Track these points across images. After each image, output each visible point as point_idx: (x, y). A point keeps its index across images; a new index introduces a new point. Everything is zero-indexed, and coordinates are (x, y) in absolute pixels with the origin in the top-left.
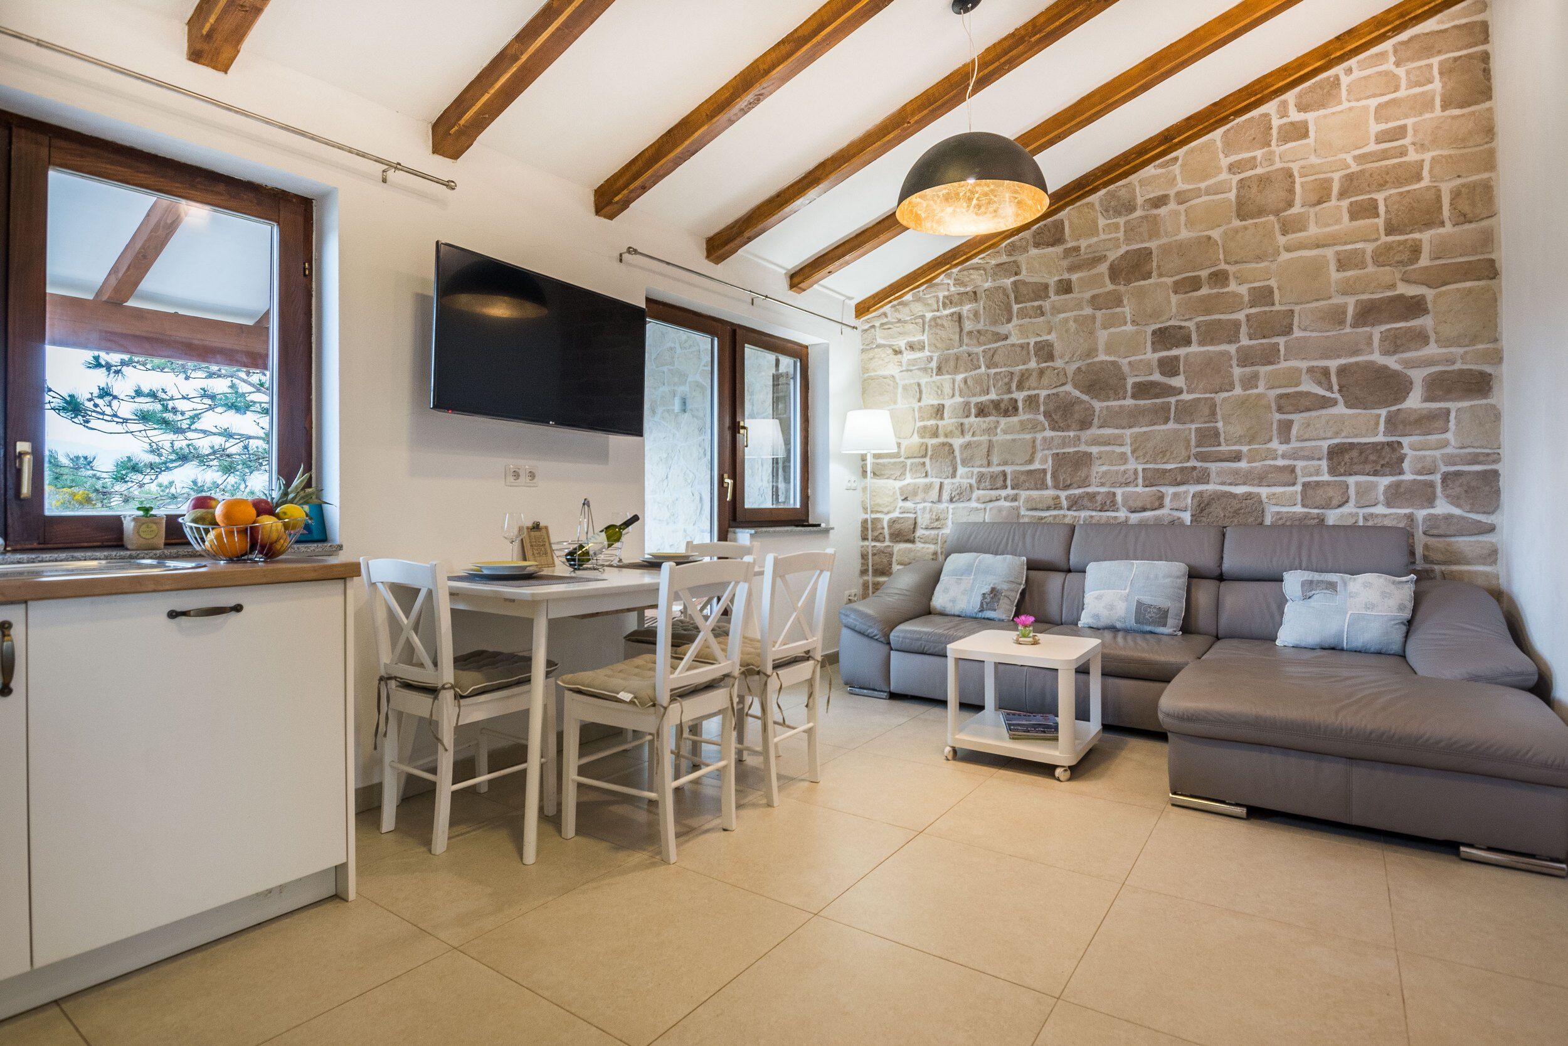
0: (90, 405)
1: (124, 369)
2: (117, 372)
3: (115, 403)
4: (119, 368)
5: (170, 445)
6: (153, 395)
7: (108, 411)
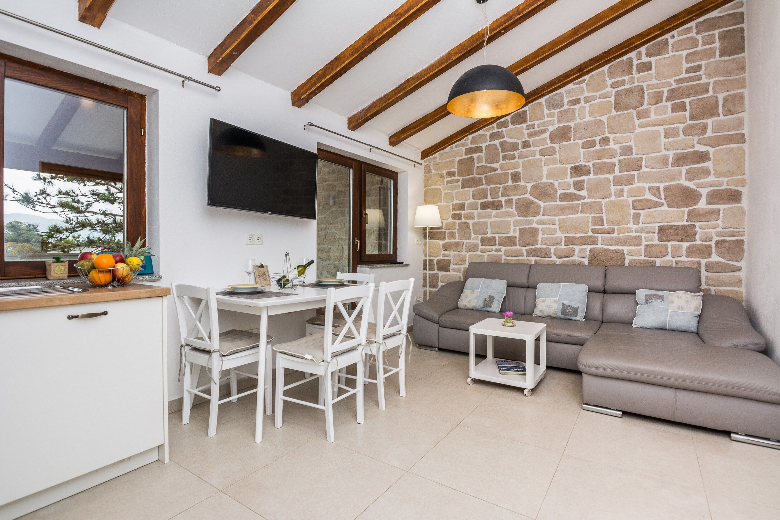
1: (53, 180)
2: (49, 182)
3: (48, 198)
5: (76, 219)
6: (67, 194)
7: (44, 201)
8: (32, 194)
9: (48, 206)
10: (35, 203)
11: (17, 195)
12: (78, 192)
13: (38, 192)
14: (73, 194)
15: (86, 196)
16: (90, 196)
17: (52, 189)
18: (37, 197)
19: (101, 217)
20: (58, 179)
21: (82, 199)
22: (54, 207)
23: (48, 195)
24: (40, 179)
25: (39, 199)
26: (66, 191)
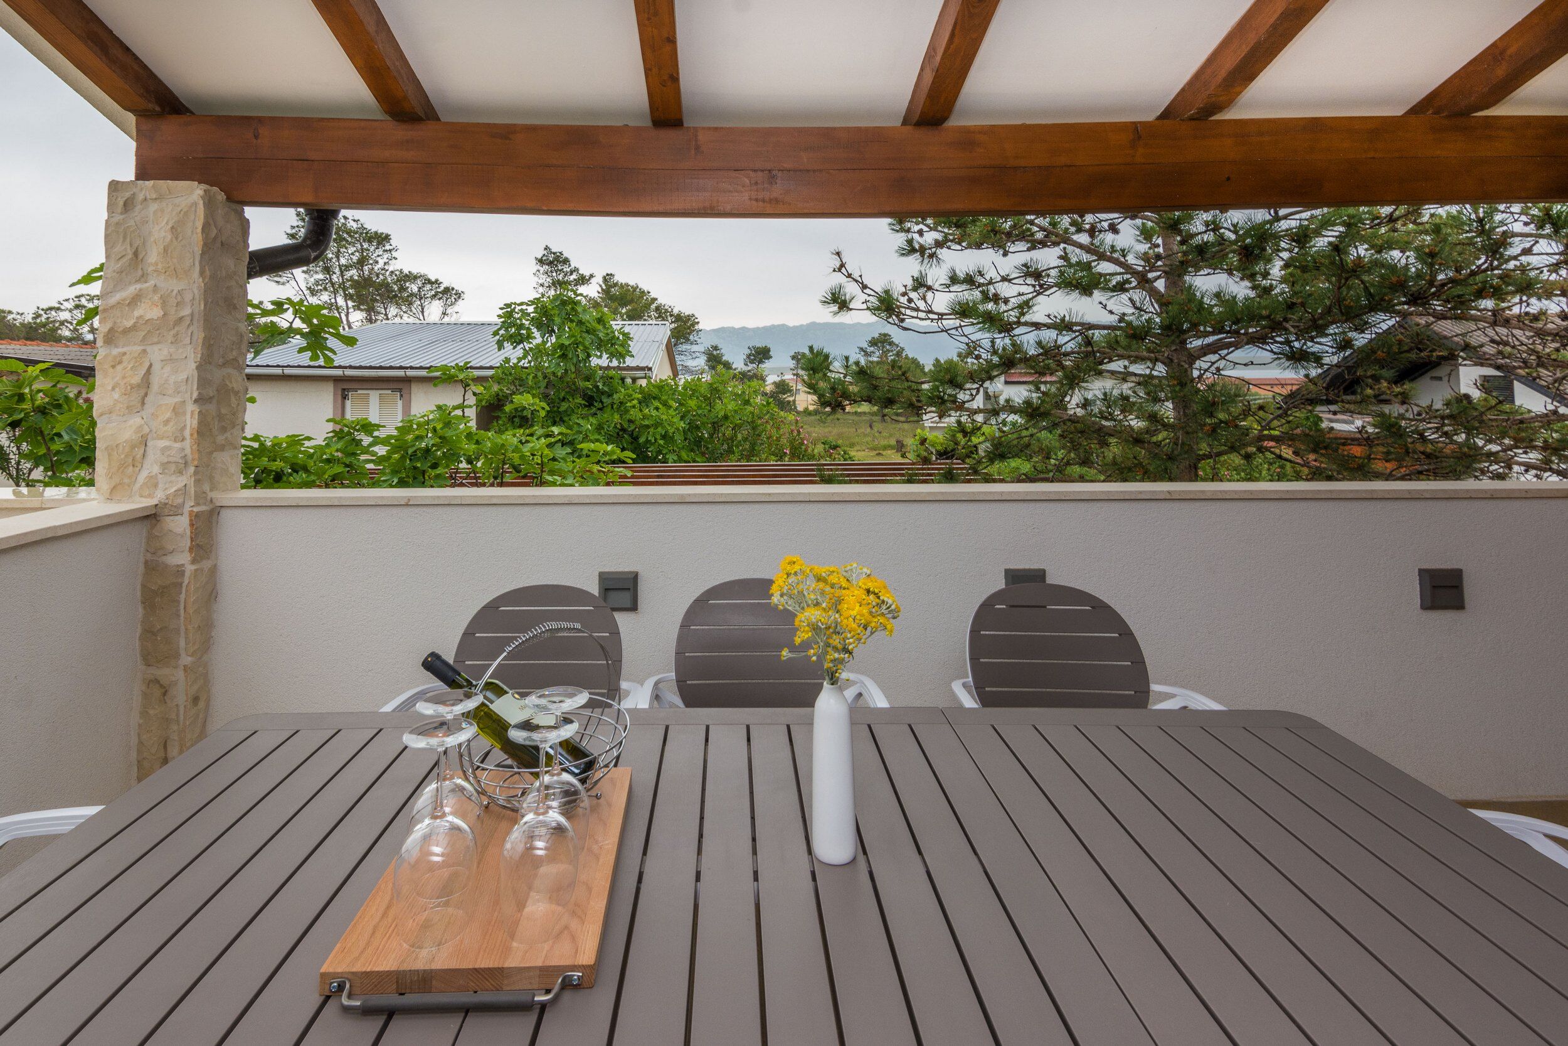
0: (904, 300)
1: (939, 251)
2: (931, 256)
3: (929, 295)
4: (933, 250)
5: (990, 344)
6: (969, 280)
7: (921, 305)
8: (897, 289)
9: (931, 316)
10: (903, 310)
11: (869, 295)
12: (991, 274)
13: (910, 283)
14: (982, 281)
15: (1010, 281)
16: (1020, 281)
17: (937, 275)
18: (906, 297)
19: (1049, 335)
20: (949, 248)
21: (1005, 290)
22: (941, 316)
23: (929, 288)
24: (913, 251)
25: (910, 300)
26: (967, 274)
